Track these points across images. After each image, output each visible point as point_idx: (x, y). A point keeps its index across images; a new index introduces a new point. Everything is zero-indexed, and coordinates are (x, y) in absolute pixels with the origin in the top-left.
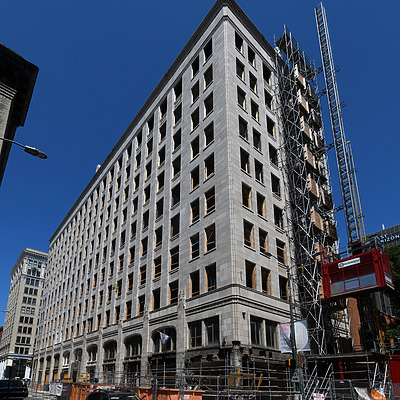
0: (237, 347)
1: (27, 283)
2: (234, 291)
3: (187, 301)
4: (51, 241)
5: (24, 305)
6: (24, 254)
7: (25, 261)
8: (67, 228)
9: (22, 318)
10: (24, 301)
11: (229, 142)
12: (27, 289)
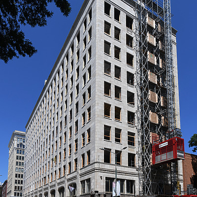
0: (97, 194)
1: (18, 153)
2: (96, 166)
3: (80, 169)
4: (26, 127)
5: (17, 167)
6: (14, 135)
7: (15, 139)
8: (33, 120)
9: (16, 175)
10: (17, 164)
11: (97, 80)
12: (17, 156)
